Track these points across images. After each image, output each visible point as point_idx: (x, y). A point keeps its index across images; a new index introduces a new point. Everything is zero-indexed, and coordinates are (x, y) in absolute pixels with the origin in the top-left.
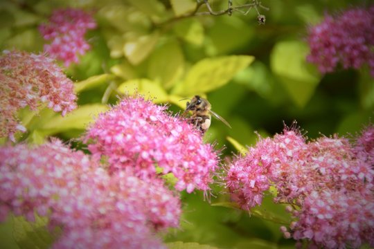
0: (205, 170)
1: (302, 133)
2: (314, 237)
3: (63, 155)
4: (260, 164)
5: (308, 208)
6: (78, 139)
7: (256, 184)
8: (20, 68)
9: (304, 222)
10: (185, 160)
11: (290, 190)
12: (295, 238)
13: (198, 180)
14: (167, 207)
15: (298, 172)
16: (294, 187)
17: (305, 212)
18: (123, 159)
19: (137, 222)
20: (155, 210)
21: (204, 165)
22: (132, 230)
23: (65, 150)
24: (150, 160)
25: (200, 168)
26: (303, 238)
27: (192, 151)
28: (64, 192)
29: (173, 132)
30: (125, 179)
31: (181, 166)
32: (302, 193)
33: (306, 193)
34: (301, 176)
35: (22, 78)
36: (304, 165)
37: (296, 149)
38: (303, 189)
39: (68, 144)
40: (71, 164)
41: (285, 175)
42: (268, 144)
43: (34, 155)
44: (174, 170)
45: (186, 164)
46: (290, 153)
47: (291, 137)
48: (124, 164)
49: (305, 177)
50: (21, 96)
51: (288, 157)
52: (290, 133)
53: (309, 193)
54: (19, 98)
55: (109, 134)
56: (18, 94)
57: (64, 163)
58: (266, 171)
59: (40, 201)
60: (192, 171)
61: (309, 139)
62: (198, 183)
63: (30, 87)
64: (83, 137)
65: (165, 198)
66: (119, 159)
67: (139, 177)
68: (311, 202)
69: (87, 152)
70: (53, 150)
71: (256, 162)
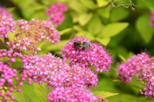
0: (107, 64)
1: (149, 54)
2: (153, 94)
3: (53, 59)
4: (132, 65)
5: (151, 83)
6: (58, 53)
7: (130, 73)
8: (38, 26)
9: (149, 88)
10: (99, 60)
11: (143, 76)
12: (145, 94)
13: (104, 67)
14: (93, 78)
15: (146, 69)
16: (145, 75)
17: (149, 85)
18: (75, 60)
19: (81, 84)
20: (88, 79)
21: (107, 62)
22: (80, 87)
23: (53, 57)
24: (86, 60)
25: (105, 63)
26: (148, 94)
27: (102, 57)
28: (53, 73)
29: (94, 50)
30: (76, 68)
31: (98, 62)
32: (148, 77)
33: (150, 77)
34: (148, 70)
35: (39, 30)
36: (149, 66)
37: (146, 60)
38: (148, 76)
39: (54, 55)
40: (55, 62)
41: (141, 70)
42: (135, 58)
43: (42, 59)
44: (95, 64)
45: (100, 62)
46: (143, 61)
47: (144, 55)
48: (75, 62)
49: (149, 71)
50: (39, 37)
51: (143, 63)
52: (144, 54)
53: (151, 77)
54: (38, 37)
55: (70, 51)
56: (38, 36)
57: (53, 62)
58: (134, 68)
59: (44, 76)
60: (102, 64)
61: (151, 56)
62: (105, 69)
63: (42, 33)
64: (60, 52)
65: (92, 75)
66: (74, 60)
67: (81, 67)
68: (152, 81)
69: (61, 58)
70: (49, 57)
71: (130, 65)
